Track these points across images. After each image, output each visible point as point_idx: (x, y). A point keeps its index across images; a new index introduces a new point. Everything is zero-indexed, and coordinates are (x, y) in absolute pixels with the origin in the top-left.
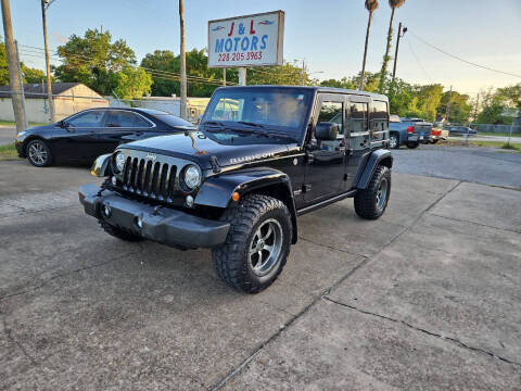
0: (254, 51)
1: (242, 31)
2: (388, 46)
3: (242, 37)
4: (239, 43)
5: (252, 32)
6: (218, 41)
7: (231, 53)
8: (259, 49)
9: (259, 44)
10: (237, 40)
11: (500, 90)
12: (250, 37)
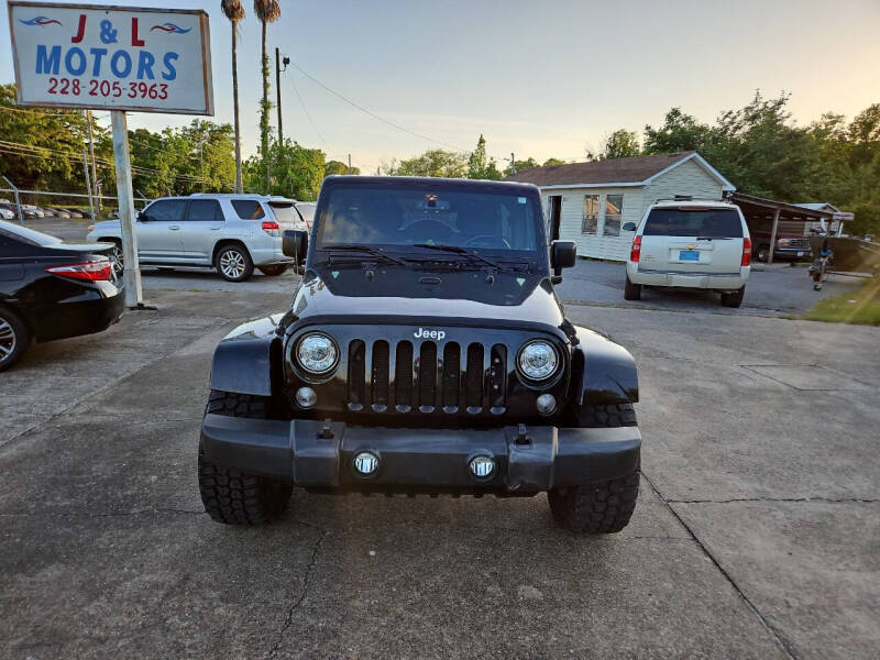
0: (146, 79)
1: (108, 34)
2: (266, 85)
3: (112, 49)
4: (106, 60)
5: (136, 42)
6: (42, 49)
7: (85, 79)
8: (159, 80)
9: (159, 68)
10: (99, 53)
11: (403, 163)
12: (134, 52)
